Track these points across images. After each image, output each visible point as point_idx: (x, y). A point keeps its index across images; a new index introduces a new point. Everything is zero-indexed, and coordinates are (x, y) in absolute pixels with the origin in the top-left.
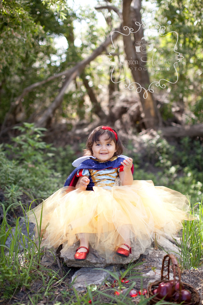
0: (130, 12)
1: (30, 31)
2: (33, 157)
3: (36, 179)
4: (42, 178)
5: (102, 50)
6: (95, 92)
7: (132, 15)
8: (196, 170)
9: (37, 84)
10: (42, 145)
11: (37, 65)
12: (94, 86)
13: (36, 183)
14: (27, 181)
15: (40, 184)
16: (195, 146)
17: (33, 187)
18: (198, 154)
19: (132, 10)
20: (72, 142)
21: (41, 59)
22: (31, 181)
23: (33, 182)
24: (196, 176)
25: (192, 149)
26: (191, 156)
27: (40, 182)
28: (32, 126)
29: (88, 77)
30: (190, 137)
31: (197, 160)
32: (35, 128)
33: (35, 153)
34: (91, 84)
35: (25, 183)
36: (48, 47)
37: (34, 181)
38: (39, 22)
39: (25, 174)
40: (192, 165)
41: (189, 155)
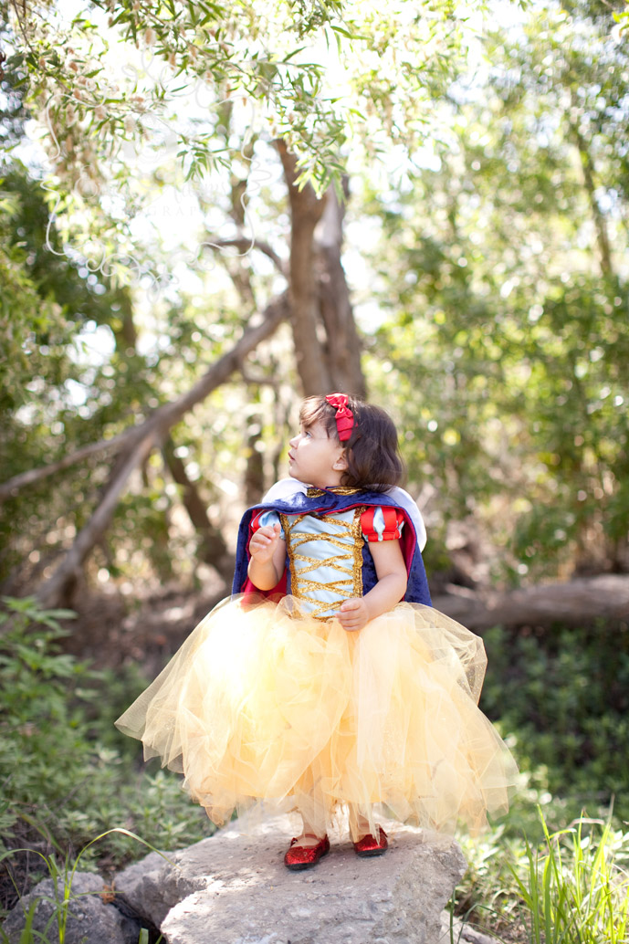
0: (312, 256)
1: (22, 322)
2: (36, 704)
3: (49, 772)
4: (66, 768)
5: (228, 369)
6: (204, 494)
7: (319, 266)
8: (530, 727)
9: (30, 476)
10: (63, 665)
11: (24, 415)
12: (202, 478)
13: (47, 785)
14: (20, 780)
15: (60, 787)
16: (523, 654)
17: (42, 798)
18: (533, 679)
19: (316, 249)
20: (139, 653)
21: (42, 397)
22: (32, 778)
23: (39, 782)
24: (530, 747)
25: (513, 661)
26: (513, 685)
27: (61, 780)
28: (30, 606)
29: (182, 452)
30: (506, 628)
31: (531, 698)
32: (39, 611)
33: (42, 690)
34: (192, 471)
35: (18, 785)
36: (58, 362)
37: (42, 778)
38: (52, 295)
39: (16, 758)
40: (515, 713)
41: (505, 681)
